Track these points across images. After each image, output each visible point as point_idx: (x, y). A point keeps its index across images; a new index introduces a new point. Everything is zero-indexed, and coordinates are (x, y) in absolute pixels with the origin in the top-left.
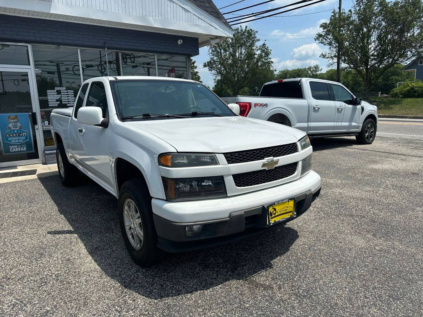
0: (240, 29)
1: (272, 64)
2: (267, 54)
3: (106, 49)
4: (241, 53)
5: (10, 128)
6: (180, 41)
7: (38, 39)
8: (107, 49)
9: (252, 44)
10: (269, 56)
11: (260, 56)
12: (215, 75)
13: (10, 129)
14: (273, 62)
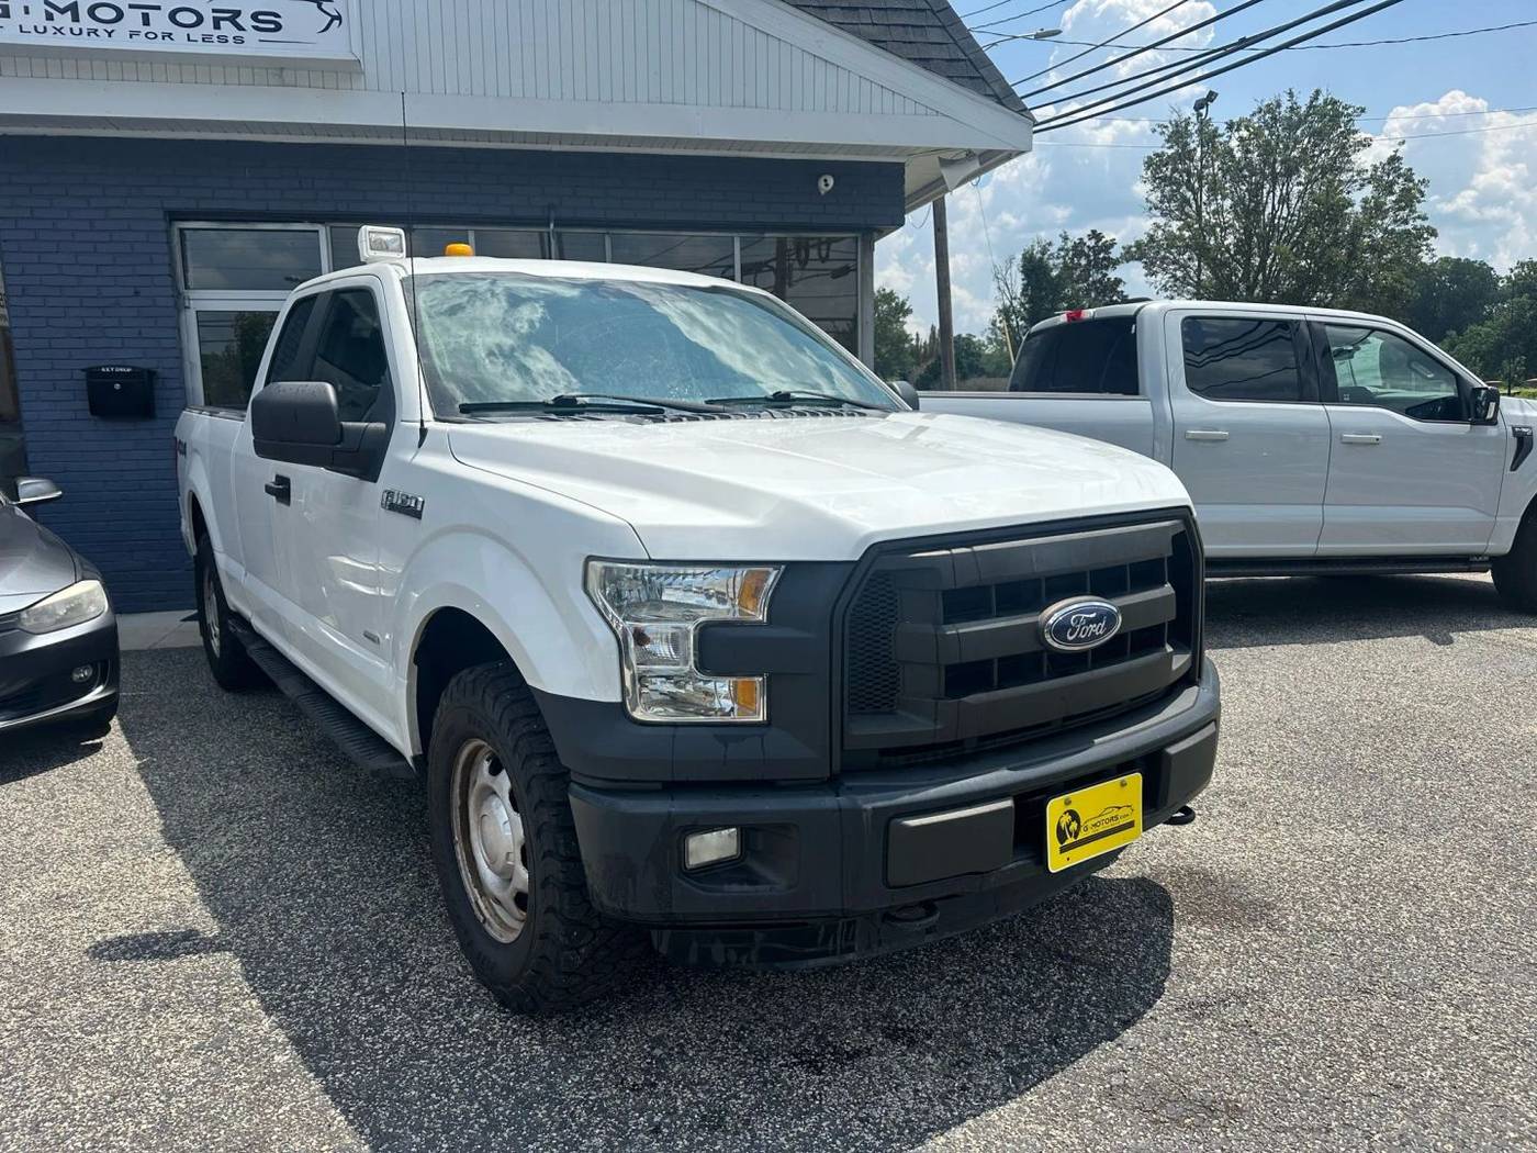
0: (1286, 104)
1: (1432, 240)
2: (1408, 199)
3: (552, 226)
4: (1284, 200)
6: (826, 180)
8: (555, 226)
9: (1339, 162)
10: (1420, 208)
11: (1375, 210)
12: (1166, 290)
14: (1433, 233)
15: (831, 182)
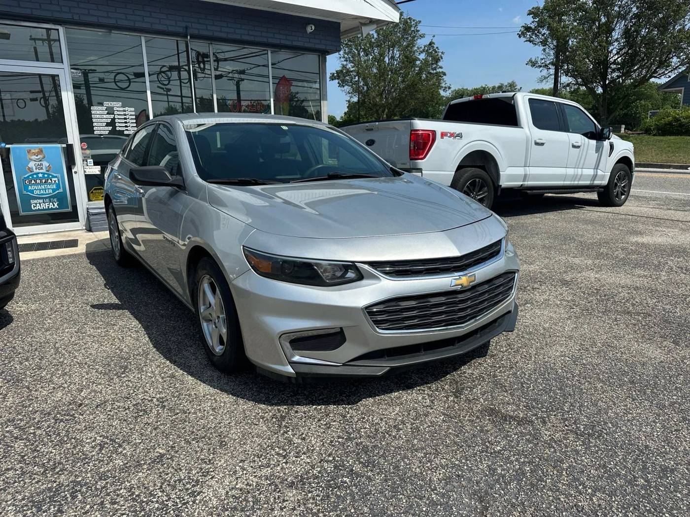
2: (437, 60)
3: (189, 37)
4: (393, 57)
5: (30, 170)
6: (311, 27)
7: (76, 18)
9: (411, 44)
10: (440, 64)
11: (425, 62)
12: (349, 93)
13: (32, 172)
14: (445, 74)
15: (313, 28)
